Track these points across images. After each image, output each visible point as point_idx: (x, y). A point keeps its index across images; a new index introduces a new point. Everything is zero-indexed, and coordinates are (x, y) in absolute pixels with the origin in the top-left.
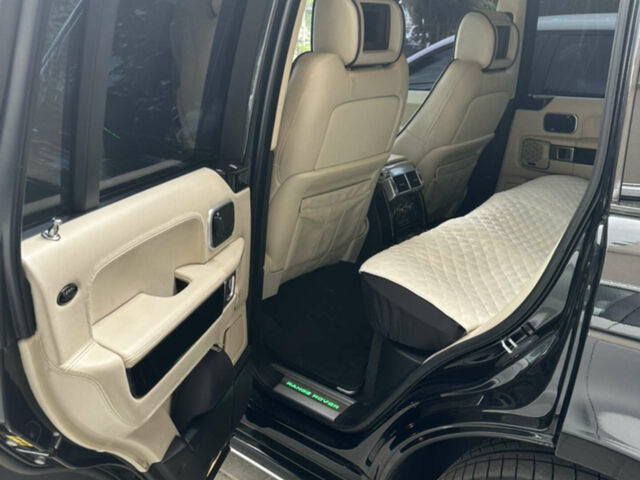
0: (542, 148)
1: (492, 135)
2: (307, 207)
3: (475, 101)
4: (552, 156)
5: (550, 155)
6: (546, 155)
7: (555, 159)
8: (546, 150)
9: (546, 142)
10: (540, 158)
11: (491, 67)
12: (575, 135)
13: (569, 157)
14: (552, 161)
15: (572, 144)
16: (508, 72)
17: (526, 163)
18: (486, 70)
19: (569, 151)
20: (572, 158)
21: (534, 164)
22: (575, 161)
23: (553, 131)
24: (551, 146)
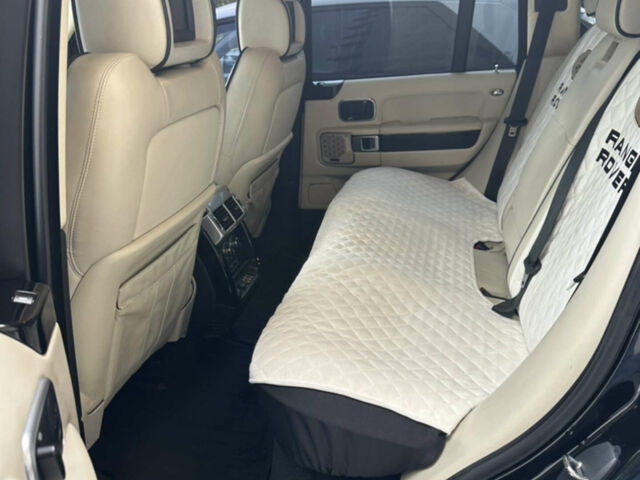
0: (343, 141)
1: (291, 135)
2: (129, 297)
3: (280, 98)
4: (355, 148)
5: (352, 147)
6: (348, 148)
7: (360, 151)
8: (348, 141)
9: (346, 134)
10: (343, 152)
12: (376, 121)
13: (374, 147)
14: (357, 154)
15: (375, 131)
17: (328, 160)
19: (373, 140)
20: (377, 147)
21: (337, 160)
22: (382, 149)
23: (351, 120)
24: (353, 137)
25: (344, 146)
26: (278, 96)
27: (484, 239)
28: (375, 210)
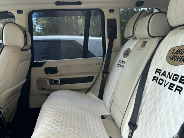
1: (25, 80)
5: (50, 83)
17: (41, 89)
19: (58, 81)
20: (59, 83)
21: (45, 88)
22: (61, 84)
23: (49, 74)
24: (50, 80)
25: (47, 83)
26: (20, 63)
27: (103, 114)
28: (62, 106)
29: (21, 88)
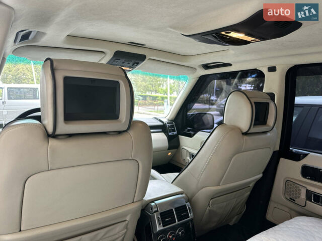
0: (300, 190)
1: (261, 175)
3: (236, 156)
5: (306, 197)
6: (303, 196)
7: (311, 201)
8: (304, 192)
9: (303, 187)
10: (299, 197)
11: (249, 132)
16: (269, 134)
17: (288, 198)
18: (246, 134)
21: (295, 201)
24: (308, 190)
25: (300, 194)
26: (234, 155)
29: (252, 185)
